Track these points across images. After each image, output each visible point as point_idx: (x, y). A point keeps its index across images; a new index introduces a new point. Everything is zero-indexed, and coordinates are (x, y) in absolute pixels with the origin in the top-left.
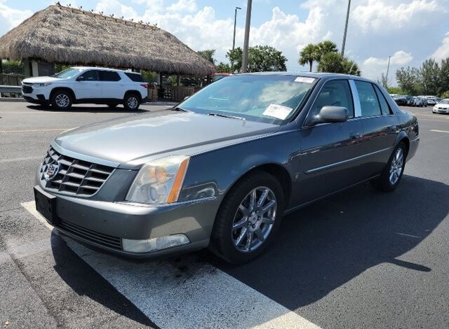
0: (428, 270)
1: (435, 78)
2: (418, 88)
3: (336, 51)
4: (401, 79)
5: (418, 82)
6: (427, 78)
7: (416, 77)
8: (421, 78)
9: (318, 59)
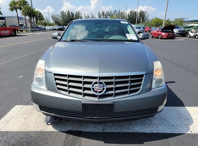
0: (174, 82)
1: (66, 19)
2: (61, 23)
3: (28, 5)
4: (54, 19)
5: (60, 20)
6: (63, 19)
7: (59, 18)
8: (61, 19)
9: (21, 9)
